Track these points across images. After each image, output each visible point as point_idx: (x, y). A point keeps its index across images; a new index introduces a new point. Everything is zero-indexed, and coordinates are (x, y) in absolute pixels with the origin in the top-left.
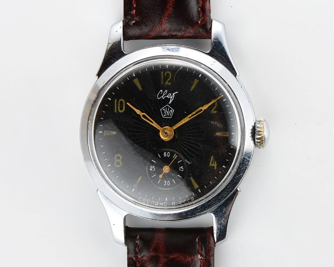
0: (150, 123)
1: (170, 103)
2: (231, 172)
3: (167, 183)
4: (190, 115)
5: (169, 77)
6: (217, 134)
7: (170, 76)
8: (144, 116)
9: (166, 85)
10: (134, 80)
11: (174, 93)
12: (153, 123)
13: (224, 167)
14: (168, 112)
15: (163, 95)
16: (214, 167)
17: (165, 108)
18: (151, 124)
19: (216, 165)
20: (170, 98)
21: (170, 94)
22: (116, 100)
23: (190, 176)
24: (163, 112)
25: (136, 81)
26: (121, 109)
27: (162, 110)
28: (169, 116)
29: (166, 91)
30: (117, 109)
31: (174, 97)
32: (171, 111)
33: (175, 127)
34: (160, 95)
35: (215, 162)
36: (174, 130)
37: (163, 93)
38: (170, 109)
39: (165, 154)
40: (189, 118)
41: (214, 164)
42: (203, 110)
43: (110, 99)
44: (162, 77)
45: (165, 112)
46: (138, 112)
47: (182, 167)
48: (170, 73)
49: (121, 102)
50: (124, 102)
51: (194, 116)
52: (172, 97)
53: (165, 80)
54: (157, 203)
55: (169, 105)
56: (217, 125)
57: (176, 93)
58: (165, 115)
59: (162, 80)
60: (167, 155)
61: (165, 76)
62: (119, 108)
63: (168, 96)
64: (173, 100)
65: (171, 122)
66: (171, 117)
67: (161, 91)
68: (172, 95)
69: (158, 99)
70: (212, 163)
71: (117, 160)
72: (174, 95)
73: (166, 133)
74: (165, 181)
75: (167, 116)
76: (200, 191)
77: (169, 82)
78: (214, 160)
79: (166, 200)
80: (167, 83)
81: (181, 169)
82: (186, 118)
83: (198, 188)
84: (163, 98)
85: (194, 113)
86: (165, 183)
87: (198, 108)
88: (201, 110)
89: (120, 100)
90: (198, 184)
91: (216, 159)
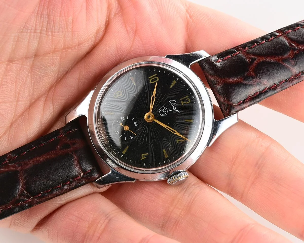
0: (151, 103)
1: (170, 110)
2: (143, 170)
3: (118, 132)
4: (168, 127)
5: (186, 102)
6: (164, 150)
7: (188, 103)
8: (153, 97)
9: (181, 102)
10: (174, 81)
11: (177, 110)
12: (152, 105)
13: (145, 164)
14: (164, 112)
15: (173, 104)
16: (142, 158)
17: (165, 109)
18: (151, 105)
19: (143, 158)
20: (173, 109)
21: (176, 108)
22: (156, 75)
23: (129, 145)
24: (163, 109)
25: (174, 82)
26: (152, 81)
27: (163, 107)
28: (161, 114)
29: (177, 104)
30: (151, 78)
31: (175, 111)
32: (166, 114)
33: (156, 121)
34: (172, 102)
35: (145, 157)
36: (154, 121)
37: (174, 103)
38: (166, 113)
39: (136, 122)
40: (166, 127)
41: (144, 157)
42: (176, 133)
43: (155, 71)
44: (185, 98)
45: (163, 110)
46: (154, 92)
47: (132, 137)
48: (189, 102)
49: (156, 79)
50: (157, 80)
51: (169, 130)
52: (175, 110)
53: (183, 100)
54: (102, 132)
55: (169, 110)
56: (170, 147)
57: (178, 111)
58: (161, 111)
59: (183, 98)
60: (135, 124)
61: (186, 99)
62: (152, 79)
63: (174, 107)
64: (173, 112)
65: (158, 117)
66: (161, 115)
67: (176, 101)
68: (176, 109)
69: (170, 102)
70: (143, 156)
71: (117, 93)
72: (176, 111)
73: (149, 117)
74: (118, 130)
75: (161, 113)
76: (122, 156)
77: (184, 103)
78: (146, 156)
79: (106, 137)
80: (182, 102)
81: (131, 138)
82: (165, 125)
83: (123, 154)
84: (171, 105)
85: (171, 128)
86: (117, 131)
87: (175, 130)
88: (175, 132)
89: (157, 77)
90: (126, 153)
91: (147, 157)
